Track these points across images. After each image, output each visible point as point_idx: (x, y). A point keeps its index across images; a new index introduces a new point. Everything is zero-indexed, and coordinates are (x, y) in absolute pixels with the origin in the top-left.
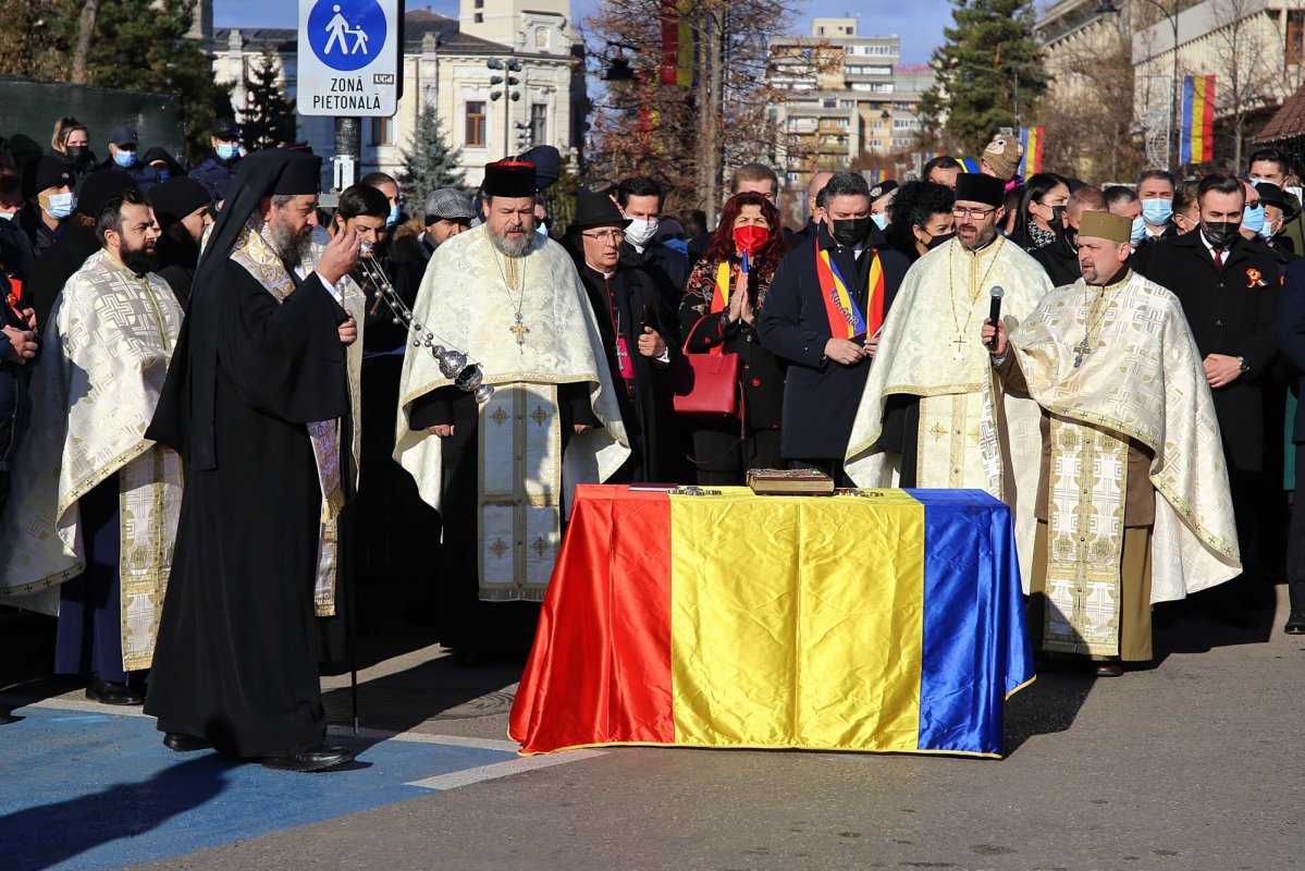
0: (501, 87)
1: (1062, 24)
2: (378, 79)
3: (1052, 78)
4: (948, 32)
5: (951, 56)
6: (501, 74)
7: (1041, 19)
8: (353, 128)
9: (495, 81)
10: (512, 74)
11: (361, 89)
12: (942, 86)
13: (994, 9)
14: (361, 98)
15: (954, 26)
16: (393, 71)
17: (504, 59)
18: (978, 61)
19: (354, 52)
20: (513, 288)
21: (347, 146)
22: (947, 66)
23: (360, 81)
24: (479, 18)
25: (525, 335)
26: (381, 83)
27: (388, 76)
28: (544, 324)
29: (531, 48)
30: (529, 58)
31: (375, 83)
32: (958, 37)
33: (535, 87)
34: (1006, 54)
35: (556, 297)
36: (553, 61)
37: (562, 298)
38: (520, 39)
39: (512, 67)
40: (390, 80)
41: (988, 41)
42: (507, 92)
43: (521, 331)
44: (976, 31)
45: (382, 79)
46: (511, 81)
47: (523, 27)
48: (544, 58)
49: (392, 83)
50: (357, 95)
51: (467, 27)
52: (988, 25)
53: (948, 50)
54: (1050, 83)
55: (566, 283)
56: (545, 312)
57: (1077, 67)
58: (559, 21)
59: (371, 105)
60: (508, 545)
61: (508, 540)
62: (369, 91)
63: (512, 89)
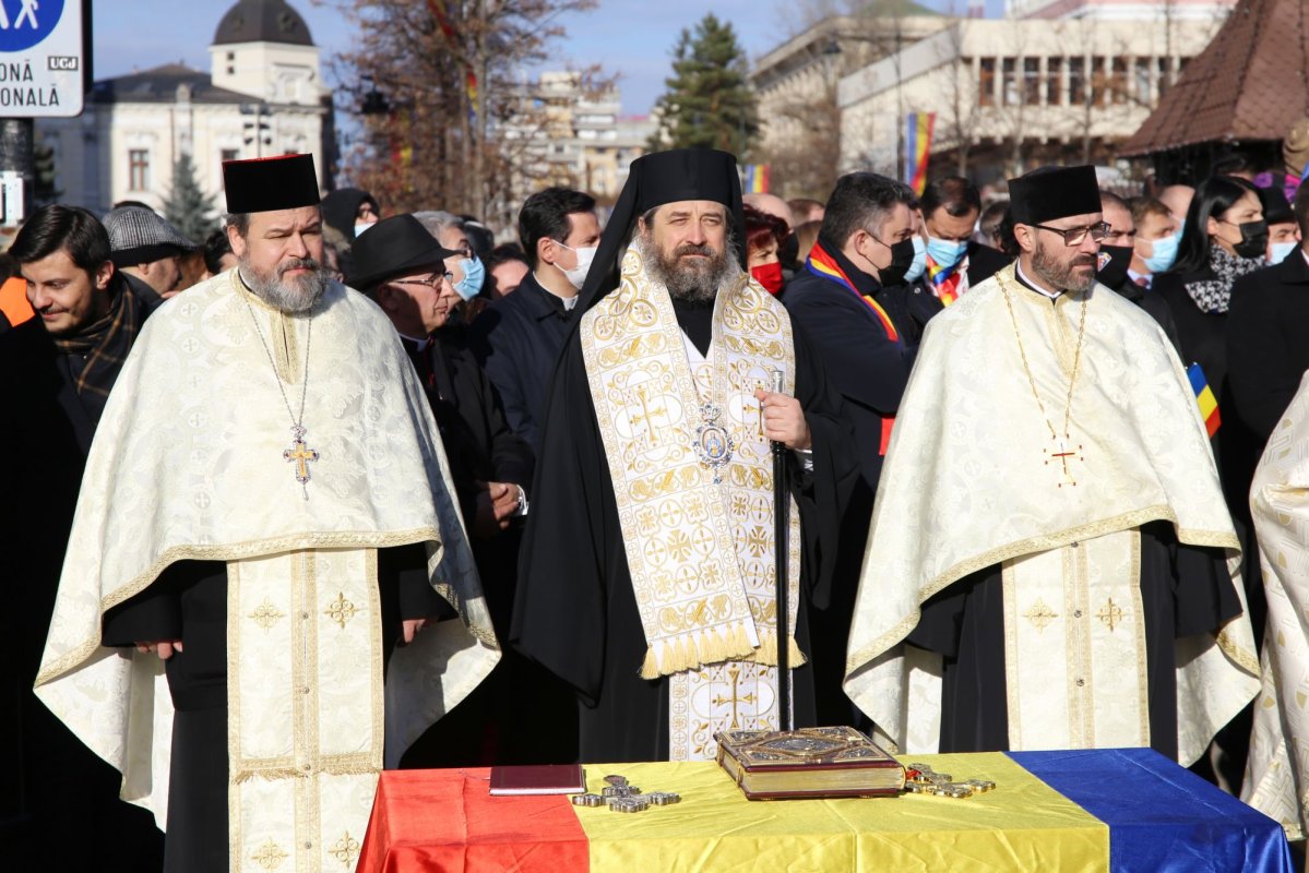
0: (253, 133)
1: (773, 73)
2: (54, 63)
3: (765, 122)
4: (670, 83)
5: (672, 103)
6: (253, 119)
7: (753, 69)
8: (20, 135)
9: (248, 126)
10: (264, 119)
11: (31, 78)
12: (664, 131)
13: (711, 60)
14: (31, 92)
15: (674, 76)
16: (76, 50)
17: (255, 107)
18: (699, 107)
19: (18, 24)
20: (289, 381)
21: (13, 159)
22: (668, 113)
23: (28, 67)
24: (231, 71)
25: (312, 465)
26: (59, 69)
27: (70, 59)
28: (346, 443)
29: (282, 98)
30: (280, 108)
31: (50, 68)
32: (679, 86)
33: (287, 134)
34: (723, 101)
35: (368, 393)
36: (304, 110)
37: (379, 395)
38: (271, 90)
39: (264, 112)
40: (72, 65)
41: (706, 89)
42: (259, 138)
43: (303, 456)
44: (694, 79)
45: (61, 63)
46: (263, 127)
47: (274, 78)
48: (294, 108)
49: (76, 69)
50: (24, 86)
51: (220, 79)
52: (706, 75)
53: (670, 99)
54: (762, 127)
55: (385, 369)
56: (346, 422)
57: (789, 112)
58: (307, 73)
59: (46, 99)
60: (286, 850)
61: (287, 842)
62: (42, 80)
63: (265, 134)
